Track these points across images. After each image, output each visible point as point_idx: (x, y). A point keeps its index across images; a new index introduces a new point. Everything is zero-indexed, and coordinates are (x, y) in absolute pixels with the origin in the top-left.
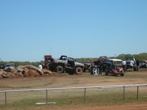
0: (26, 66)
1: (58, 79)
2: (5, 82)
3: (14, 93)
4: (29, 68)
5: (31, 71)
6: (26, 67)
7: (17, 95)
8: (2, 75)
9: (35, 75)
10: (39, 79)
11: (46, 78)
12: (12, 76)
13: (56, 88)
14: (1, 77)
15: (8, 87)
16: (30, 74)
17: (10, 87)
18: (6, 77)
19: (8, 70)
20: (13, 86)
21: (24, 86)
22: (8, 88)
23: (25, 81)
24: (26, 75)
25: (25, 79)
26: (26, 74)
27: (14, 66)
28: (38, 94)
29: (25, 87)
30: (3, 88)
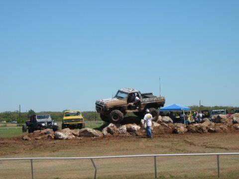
2: (213, 139)
3: (229, 158)
7: (234, 161)
8: (207, 128)
12: (224, 130)
14: (207, 131)
17: (221, 148)
18: (215, 132)
19: (217, 121)
20: (226, 147)
22: (219, 149)
27: (225, 114)
30: (211, 150)
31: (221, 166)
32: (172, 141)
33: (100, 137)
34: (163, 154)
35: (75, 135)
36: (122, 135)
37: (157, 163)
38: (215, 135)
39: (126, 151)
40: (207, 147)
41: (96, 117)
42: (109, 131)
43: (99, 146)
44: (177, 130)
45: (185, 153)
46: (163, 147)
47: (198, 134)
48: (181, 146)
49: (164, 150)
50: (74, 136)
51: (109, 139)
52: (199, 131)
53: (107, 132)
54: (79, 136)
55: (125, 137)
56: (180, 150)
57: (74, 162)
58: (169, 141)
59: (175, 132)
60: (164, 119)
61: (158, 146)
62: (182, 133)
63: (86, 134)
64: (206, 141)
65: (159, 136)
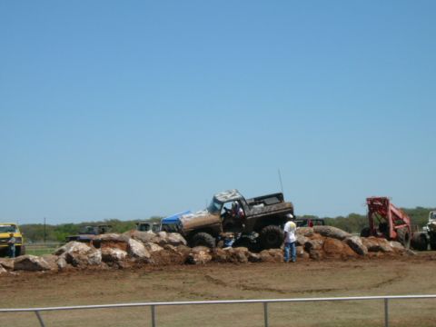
0: (316, 227)
1: (413, 268)
2: (257, 274)
3: (285, 307)
4: (324, 234)
5: (332, 244)
6: (316, 232)
7: (294, 313)
8: (246, 254)
9: (342, 255)
10: (356, 267)
11: (376, 266)
12: (276, 257)
13: (409, 293)
14: (246, 259)
15: (266, 289)
16: (326, 253)
17: (271, 290)
18: (260, 260)
20: (281, 287)
21: (313, 287)
22: (267, 293)
23: (315, 273)
24: (317, 254)
25: (314, 265)
26: (317, 252)
28: (356, 313)
29: (318, 291)
30: (254, 293)
31: (270, 322)
32: (183, 278)
33: (53, 271)
34: (168, 301)
35: (6, 268)
36: (94, 267)
37: (156, 318)
38: (260, 267)
39: (101, 296)
40: (246, 288)
41: (46, 235)
42: (69, 259)
43: (51, 288)
44: (192, 258)
45: (206, 299)
46: (167, 289)
47: (231, 265)
48: (200, 286)
49: (170, 294)
50: (4, 270)
51: (68, 276)
52: (233, 260)
53: (65, 262)
54: (15, 270)
55: (100, 271)
56: (197, 295)
57: (4, 317)
58: (178, 278)
59: (189, 261)
60: (170, 238)
61: (159, 287)
62: (202, 264)
63: (27, 266)
64: (244, 278)
65: (161, 270)
